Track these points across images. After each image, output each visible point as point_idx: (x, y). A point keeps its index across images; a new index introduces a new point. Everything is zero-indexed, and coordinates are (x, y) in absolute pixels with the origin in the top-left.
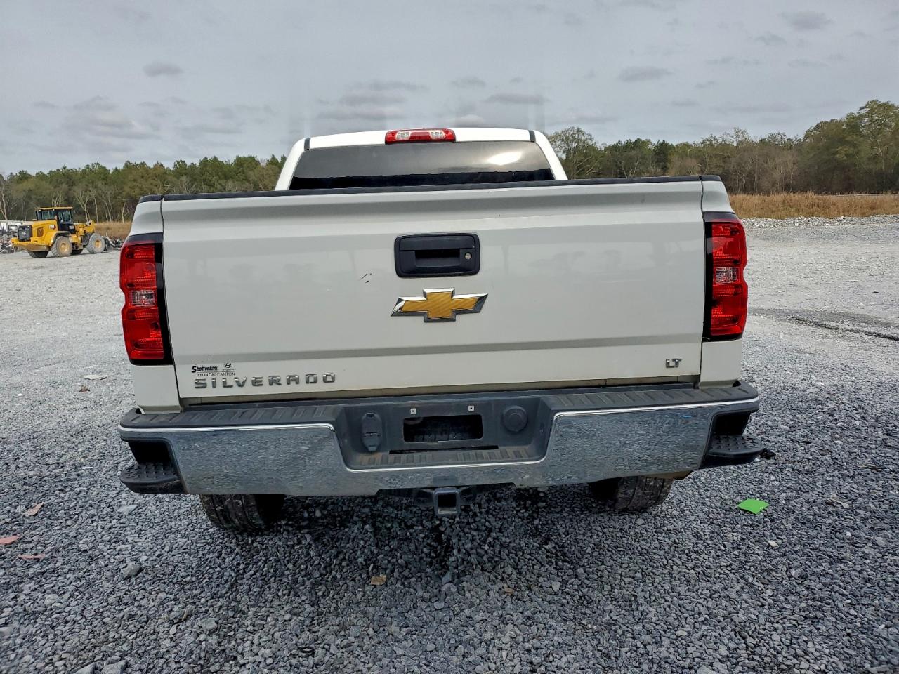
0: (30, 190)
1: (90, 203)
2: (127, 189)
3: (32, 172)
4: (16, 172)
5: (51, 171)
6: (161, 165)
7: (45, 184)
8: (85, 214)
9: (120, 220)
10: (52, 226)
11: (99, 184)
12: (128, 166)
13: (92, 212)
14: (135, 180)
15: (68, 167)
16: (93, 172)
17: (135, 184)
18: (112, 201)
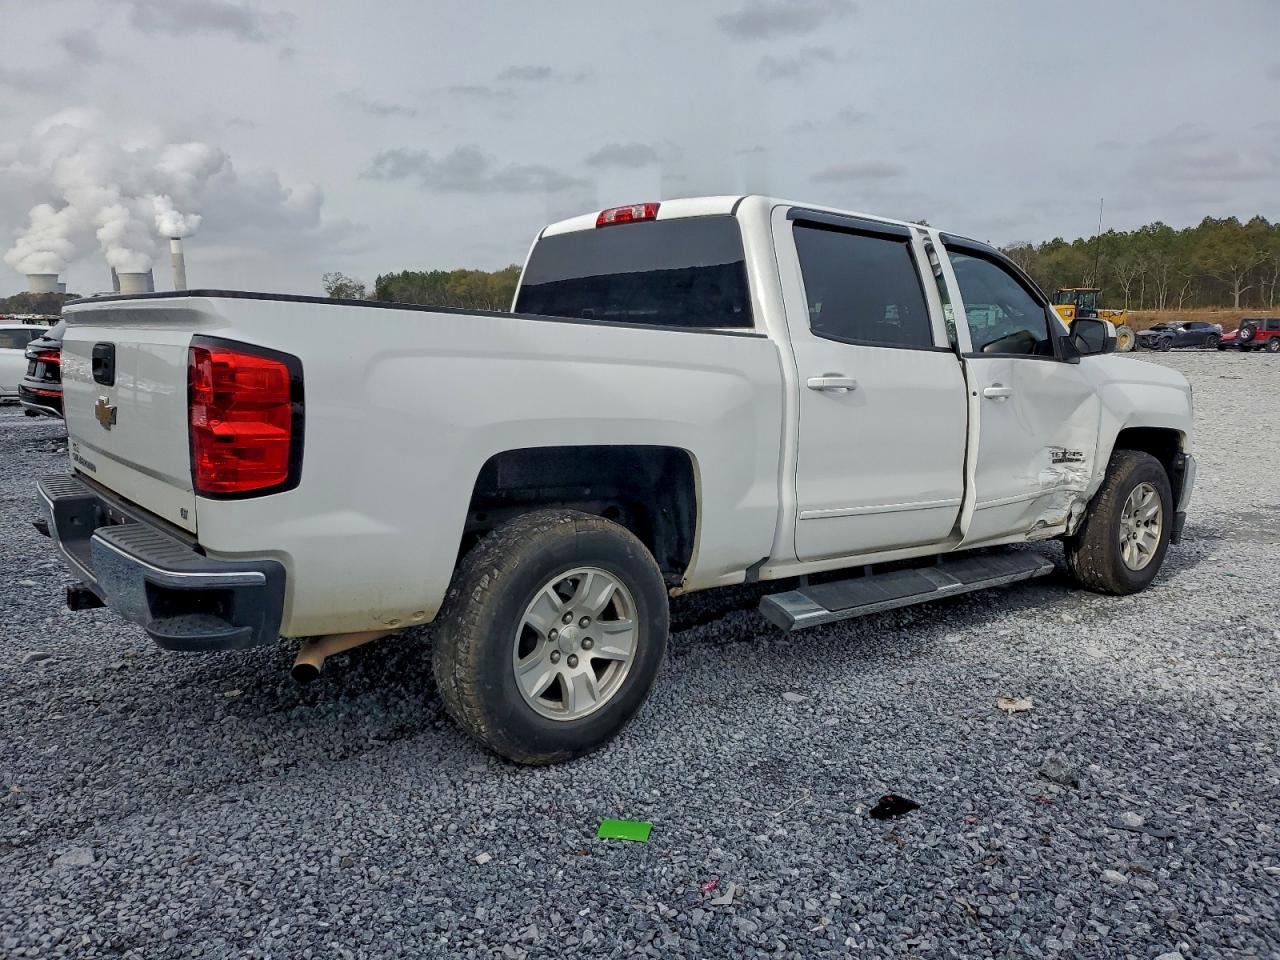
0: (1058, 264)
1: (1136, 281)
2: (1195, 259)
3: (1069, 240)
4: (1049, 240)
5: (1092, 237)
6: (1264, 220)
7: (1079, 256)
8: (1124, 298)
9: (1176, 306)
10: (1069, 313)
11: (1155, 254)
12: (1208, 224)
13: (1135, 295)
14: (1211, 246)
15: (1116, 231)
16: (1150, 235)
17: (1211, 251)
18: (1169, 278)
